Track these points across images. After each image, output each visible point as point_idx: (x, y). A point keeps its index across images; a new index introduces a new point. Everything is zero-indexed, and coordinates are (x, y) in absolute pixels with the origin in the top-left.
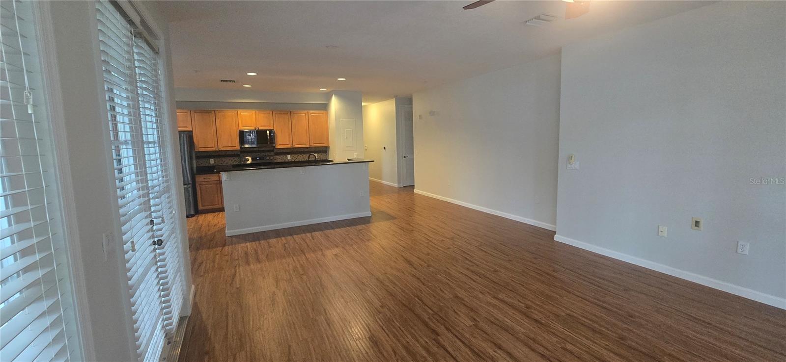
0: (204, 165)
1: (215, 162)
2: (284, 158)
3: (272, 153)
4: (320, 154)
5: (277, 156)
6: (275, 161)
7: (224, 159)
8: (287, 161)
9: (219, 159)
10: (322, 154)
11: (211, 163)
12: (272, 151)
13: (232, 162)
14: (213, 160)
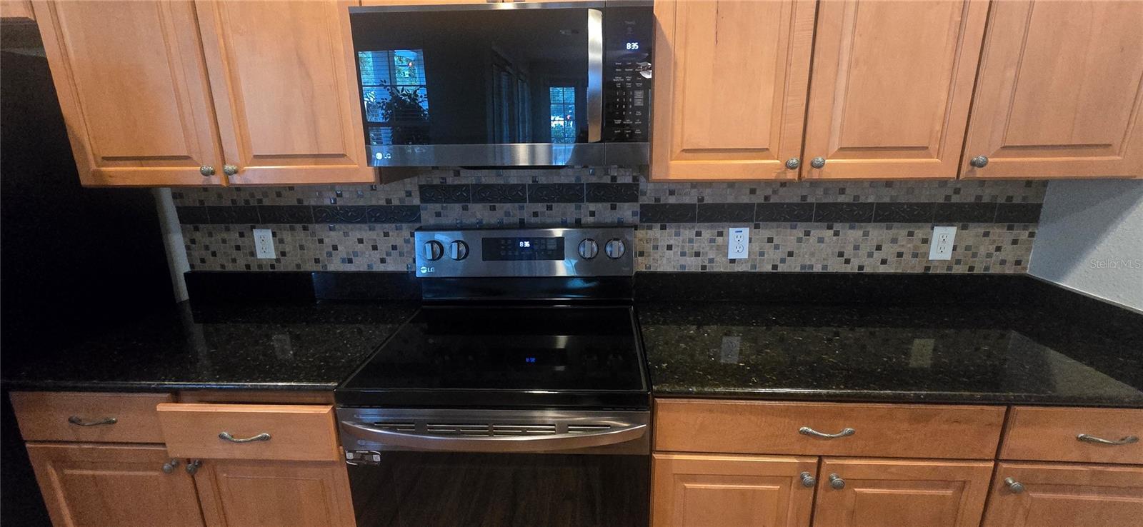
0: (230, 267)
1: (283, 254)
2: (702, 244)
3: (627, 211)
4: (976, 230)
5: (656, 232)
6: (641, 265)
7: (333, 235)
8: (720, 267)
9: (300, 235)
10: (1000, 233)
11: (260, 255)
12: (629, 193)
13: (376, 255)
14: (269, 233)
